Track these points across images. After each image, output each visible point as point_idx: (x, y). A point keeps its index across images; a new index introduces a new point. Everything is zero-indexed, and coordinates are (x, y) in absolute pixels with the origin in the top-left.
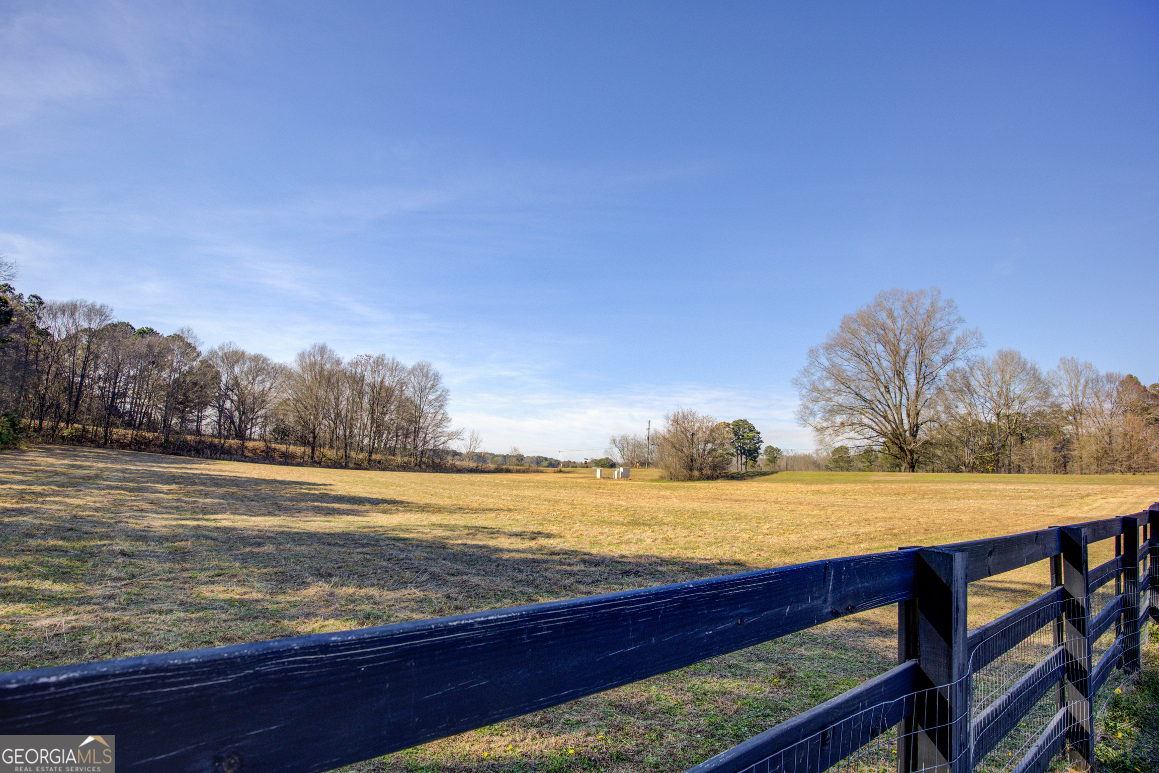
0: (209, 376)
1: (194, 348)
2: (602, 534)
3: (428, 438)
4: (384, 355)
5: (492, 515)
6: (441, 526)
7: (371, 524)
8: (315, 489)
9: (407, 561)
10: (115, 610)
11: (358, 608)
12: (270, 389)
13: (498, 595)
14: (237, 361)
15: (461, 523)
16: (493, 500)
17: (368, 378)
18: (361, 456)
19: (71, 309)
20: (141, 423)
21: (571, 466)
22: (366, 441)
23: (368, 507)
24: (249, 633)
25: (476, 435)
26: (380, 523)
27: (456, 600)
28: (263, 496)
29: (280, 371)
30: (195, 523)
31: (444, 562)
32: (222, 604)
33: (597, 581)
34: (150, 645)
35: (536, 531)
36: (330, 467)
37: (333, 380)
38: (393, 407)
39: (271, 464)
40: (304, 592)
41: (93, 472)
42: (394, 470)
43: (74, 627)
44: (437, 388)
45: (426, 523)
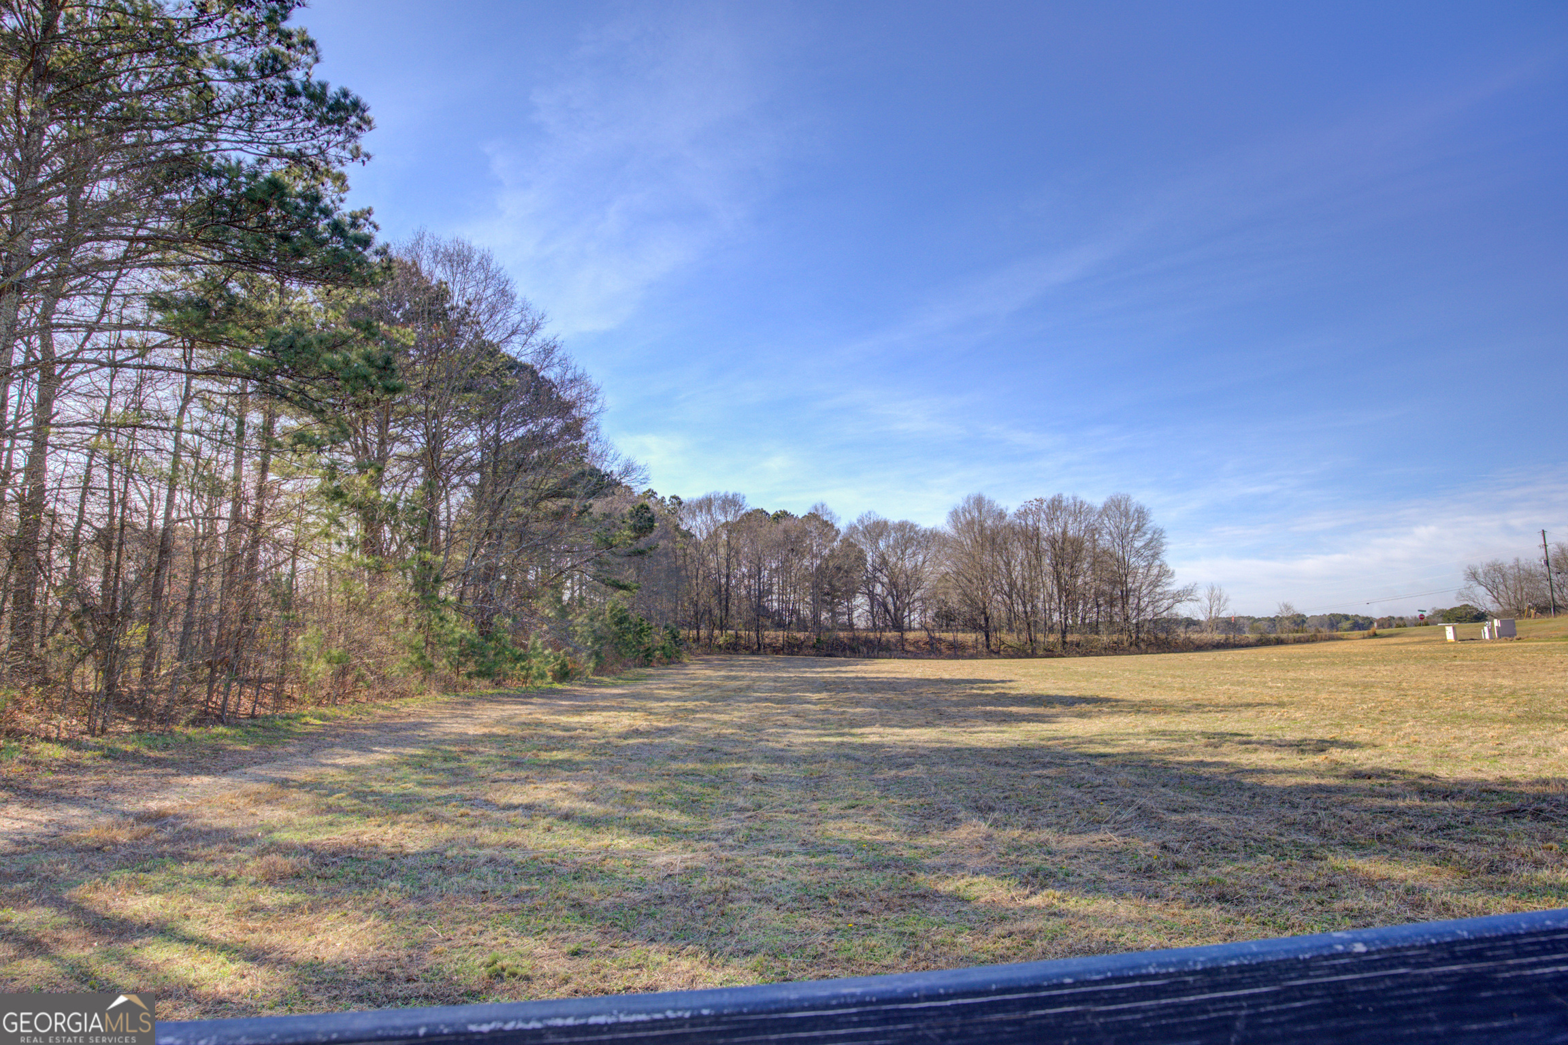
0: (852, 556)
1: (832, 526)
2: (1460, 739)
3: (1143, 604)
4: (1060, 496)
5: (1251, 713)
6: (1164, 733)
7: (1060, 734)
8: (990, 688)
9: (1105, 789)
10: (732, 848)
11: (1023, 860)
12: (924, 562)
13: (1250, 846)
14: (880, 534)
15: (1198, 727)
16: (1252, 690)
17: (1045, 530)
18: (1051, 638)
19: (706, 504)
20: (790, 623)
21: (1393, 624)
22: (1056, 617)
23: (1058, 709)
24: (873, 889)
25: (1216, 592)
26: (1073, 732)
27: (1178, 851)
28: (924, 701)
29: (931, 539)
30: (839, 739)
31: (1163, 790)
32: (847, 846)
33: (1449, 827)
34: (759, 896)
35: (1328, 737)
36: (1012, 657)
37: (999, 540)
38: (1085, 566)
39: (937, 658)
40: (954, 834)
41: (746, 683)
42: (1101, 655)
43: (687, 868)
44: (1144, 529)
45: (1141, 729)
